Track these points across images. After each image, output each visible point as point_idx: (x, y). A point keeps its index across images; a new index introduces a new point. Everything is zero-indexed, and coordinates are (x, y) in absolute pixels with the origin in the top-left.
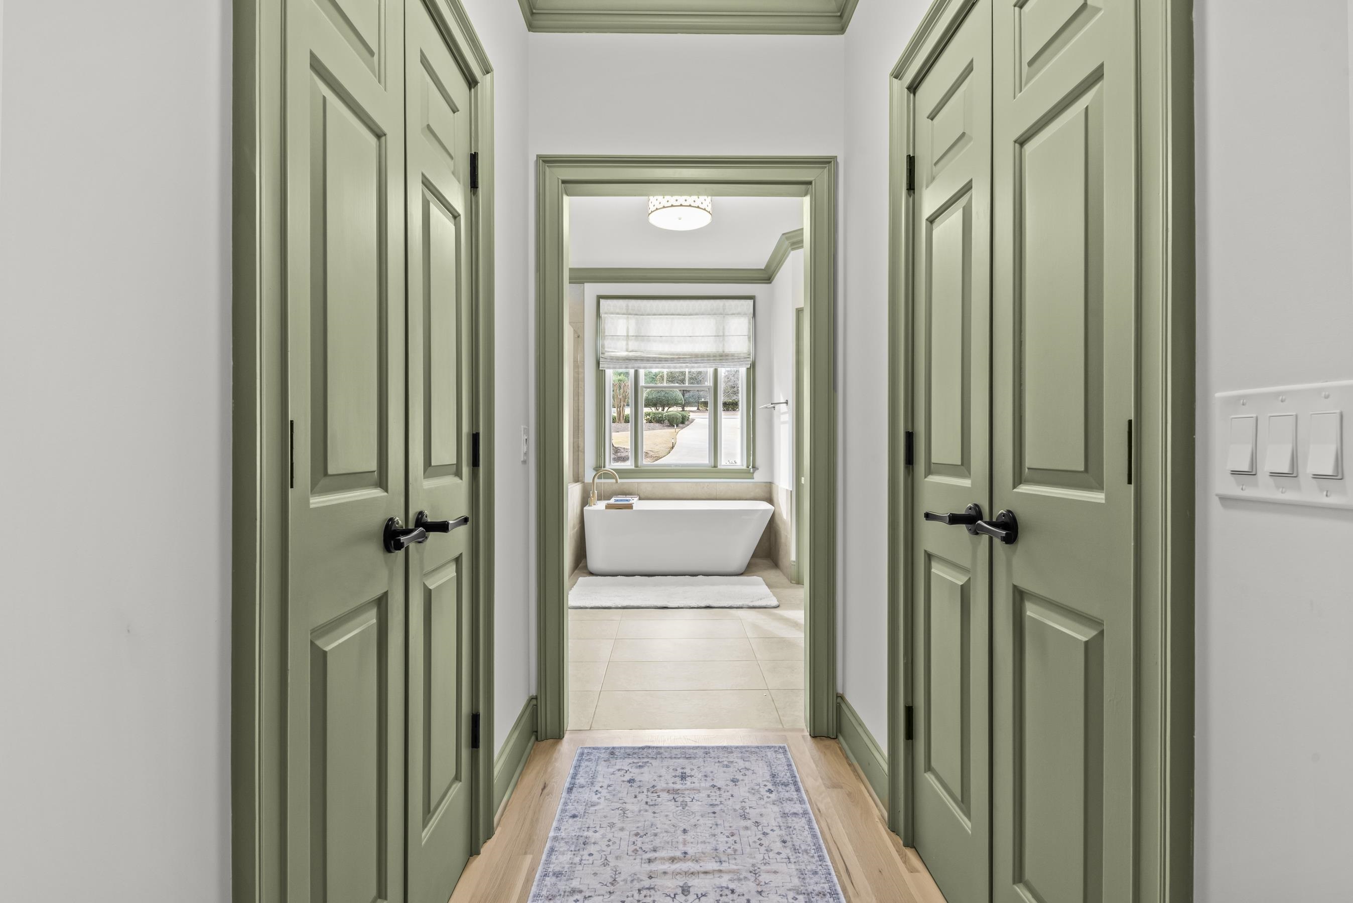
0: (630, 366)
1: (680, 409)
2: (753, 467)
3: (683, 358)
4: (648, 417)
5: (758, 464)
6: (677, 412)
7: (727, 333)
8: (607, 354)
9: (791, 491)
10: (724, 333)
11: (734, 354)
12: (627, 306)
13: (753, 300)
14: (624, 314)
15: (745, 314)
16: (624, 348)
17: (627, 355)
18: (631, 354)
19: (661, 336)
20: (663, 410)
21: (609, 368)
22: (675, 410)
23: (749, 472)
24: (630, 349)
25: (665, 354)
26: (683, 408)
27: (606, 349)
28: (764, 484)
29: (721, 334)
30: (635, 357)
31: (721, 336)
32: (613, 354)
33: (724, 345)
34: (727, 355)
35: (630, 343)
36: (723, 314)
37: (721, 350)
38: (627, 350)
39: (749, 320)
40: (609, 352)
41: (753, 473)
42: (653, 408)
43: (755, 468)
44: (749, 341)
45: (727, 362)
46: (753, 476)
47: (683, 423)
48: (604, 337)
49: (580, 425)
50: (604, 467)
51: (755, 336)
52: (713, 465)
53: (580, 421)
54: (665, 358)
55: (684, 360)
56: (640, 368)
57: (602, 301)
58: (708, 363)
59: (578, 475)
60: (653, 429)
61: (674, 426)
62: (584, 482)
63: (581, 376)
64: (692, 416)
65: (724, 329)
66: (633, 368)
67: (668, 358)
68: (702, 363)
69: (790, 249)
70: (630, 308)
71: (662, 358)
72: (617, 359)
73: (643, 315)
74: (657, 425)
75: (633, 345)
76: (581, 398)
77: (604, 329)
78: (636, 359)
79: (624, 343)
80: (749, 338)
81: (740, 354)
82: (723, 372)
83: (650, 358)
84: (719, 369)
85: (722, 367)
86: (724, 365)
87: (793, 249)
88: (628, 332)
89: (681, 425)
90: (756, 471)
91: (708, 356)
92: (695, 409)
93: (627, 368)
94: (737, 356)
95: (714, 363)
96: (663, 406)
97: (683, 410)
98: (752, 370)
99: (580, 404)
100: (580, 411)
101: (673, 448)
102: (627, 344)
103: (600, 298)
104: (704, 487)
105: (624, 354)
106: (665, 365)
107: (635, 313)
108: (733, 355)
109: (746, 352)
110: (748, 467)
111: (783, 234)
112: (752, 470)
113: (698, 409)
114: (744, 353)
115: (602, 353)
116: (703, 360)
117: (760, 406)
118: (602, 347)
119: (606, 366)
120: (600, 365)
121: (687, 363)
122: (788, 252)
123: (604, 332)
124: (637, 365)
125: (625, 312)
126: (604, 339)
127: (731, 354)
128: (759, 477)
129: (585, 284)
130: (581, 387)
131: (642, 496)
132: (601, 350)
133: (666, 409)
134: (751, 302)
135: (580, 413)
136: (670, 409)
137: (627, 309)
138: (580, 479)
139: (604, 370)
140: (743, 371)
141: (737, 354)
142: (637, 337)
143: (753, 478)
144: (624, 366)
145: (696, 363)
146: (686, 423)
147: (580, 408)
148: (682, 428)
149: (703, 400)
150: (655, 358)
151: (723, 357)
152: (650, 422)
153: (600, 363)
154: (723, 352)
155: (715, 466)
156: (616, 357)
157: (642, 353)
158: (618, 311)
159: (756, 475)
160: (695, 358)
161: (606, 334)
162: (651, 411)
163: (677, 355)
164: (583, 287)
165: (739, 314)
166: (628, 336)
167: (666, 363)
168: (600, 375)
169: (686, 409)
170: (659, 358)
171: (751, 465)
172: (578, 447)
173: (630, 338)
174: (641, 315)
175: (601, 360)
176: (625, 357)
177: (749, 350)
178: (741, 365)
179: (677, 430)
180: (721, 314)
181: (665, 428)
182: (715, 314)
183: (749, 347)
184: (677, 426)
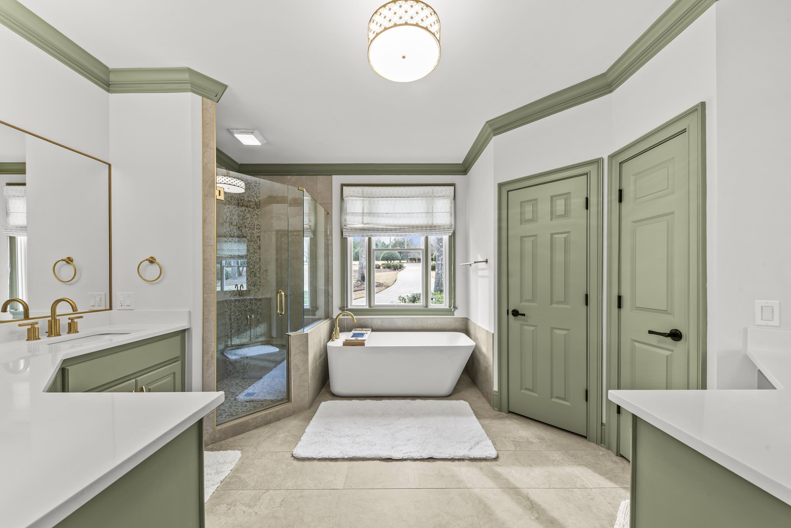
0: (365, 235)
1: (399, 261)
2: (454, 307)
3: (403, 228)
4: (384, 266)
5: (458, 304)
6: (398, 263)
7: (434, 211)
8: (348, 226)
9: (493, 334)
10: (432, 210)
11: (441, 225)
12: (363, 191)
13: (453, 187)
14: (360, 197)
15: (448, 197)
16: (361, 222)
17: (363, 227)
18: (365, 226)
19: (387, 213)
20: (391, 262)
21: (350, 236)
22: (396, 262)
23: (450, 311)
24: (365, 222)
25: (390, 226)
26: (400, 261)
27: (347, 223)
28: (462, 319)
29: (431, 211)
30: (368, 228)
31: (430, 213)
32: (352, 226)
33: (433, 219)
34: (435, 226)
35: (365, 218)
36: (432, 197)
37: (430, 223)
38: (363, 223)
39: (451, 201)
40: (349, 224)
41: (454, 311)
42: (386, 261)
43: (455, 308)
44: (451, 216)
45: (435, 232)
46: (454, 314)
47: (400, 268)
48: (346, 214)
49: (330, 277)
50: (347, 307)
51: (455, 213)
52: (425, 305)
53: (329, 275)
54: (390, 229)
55: (403, 230)
56: (372, 236)
57: (344, 188)
58: (421, 232)
59: (328, 313)
60: (386, 272)
61: (396, 270)
62: (332, 318)
63: (330, 242)
64: (405, 265)
65: (432, 207)
66: (367, 236)
67: (392, 229)
68: (417, 232)
69: (492, 134)
70: (365, 192)
71: (388, 229)
72: (356, 230)
73: (375, 198)
74: (388, 269)
75: (367, 219)
76: (330, 258)
77: (346, 208)
78: (369, 230)
79: (360, 218)
80: (451, 214)
81: (445, 225)
82: (433, 239)
83: (379, 228)
84: (429, 237)
85: (431, 235)
86: (433, 233)
87: (495, 135)
88: (363, 210)
89: (399, 270)
90: (456, 310)
91: (422, 227)
92: (406, 261)
93: (363, 236)
94: (443, 227)
95: (426, 232)
96: (391, 260)
97: (400, 262)
98: (453, 238)
99: (330, 262)
100: (329, 267)
101: (395, 281)
102: (363, 219)
103: (343, 185)
104: (418, 322)
105: (361, 226)
106: (390, 233)
107: (368, 196)
108: (439, 226)
109: (449, 224)
110: (450, 307)
111: (487, 122)
112: (453, 309)
113: (407, 262)
114: (447, 225)
115: (345, 226)
116: (418, 230)
117: (460, 264)
118: (344, 221)
119: (347, 234)
120: (343, 234)
121: (406, 232)
122: (490, 137)
123: (346, 210)
124: (370, 234)
125: (361, 195)
126: (346, 215)
127: (438, 225)
128: (458, 314)
129: (333, 176)
130: (330, 250)
131: (374, 328)
132: (344, 223)
133: (392, 261)
134: (452, 188)
135: (329, 268)
136: (394, 262)
137: (363, 194)
138: (330, 316)
139: (347, 238)
140: (446, 238)
141: (443, 225)
142: (370, 214)
143: (454, 315)
144: (361, 235)
145: (413, 232)
146: (402, 268)
147: (329, 265)
148: (400, 271)
149: (409, 257)
150: (383, 228)
151: (432, 228)
152: (385, 268)
153: (343, 232)
154: (432, 224)
155: (427, 306)
156: (355, 228)
157: (374, 225)
158: (356, 194)
159: (455, 313)
160: (412, 228)
161: (348, 211)
162: (385, 263)
163: (399, 227)
164: (331, 178)
165: (444, 196)
166: (363, 213)
167: (391, 233)
168: (344, 241)
169: (402, 261)
170: (386, 228)
171: (453, 306)
172: (328, 293)
173: (365, 214)
174: (373, 198)
175: (344, 230)
176: (361, 228)
177: (451, 222)
178: (445, 234)
179: (398, 272)
180: (431, 197)
181: (392, 271)
182: (426, 197)
183: (451, 221)
184: (397, 270)
